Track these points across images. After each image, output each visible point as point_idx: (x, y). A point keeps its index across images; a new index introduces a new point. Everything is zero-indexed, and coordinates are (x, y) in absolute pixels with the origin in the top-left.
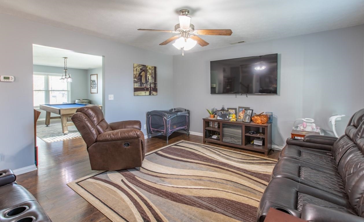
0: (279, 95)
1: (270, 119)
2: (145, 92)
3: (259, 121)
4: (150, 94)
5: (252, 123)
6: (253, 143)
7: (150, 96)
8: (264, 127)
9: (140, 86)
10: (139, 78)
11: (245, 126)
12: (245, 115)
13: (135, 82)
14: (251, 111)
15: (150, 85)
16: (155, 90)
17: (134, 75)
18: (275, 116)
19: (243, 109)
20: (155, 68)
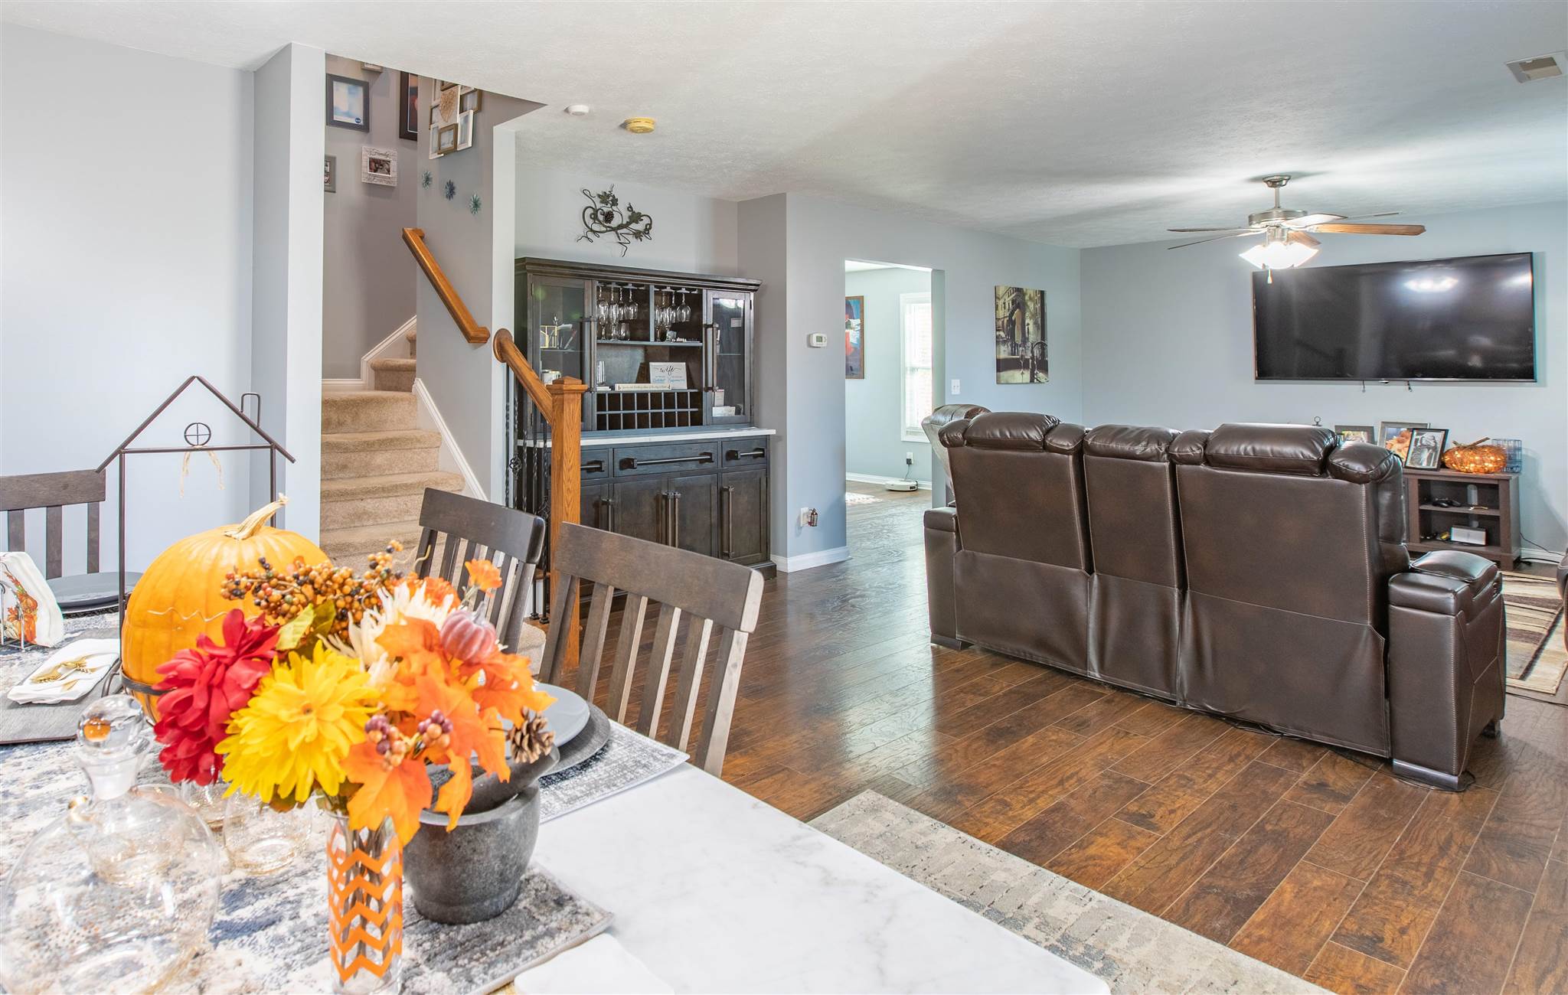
0: (1545, 385)
1: (1510, 460)
2: (1022, 373)
3: (1473, 466)
4: (1032, 381)
5: (1443, 472)
6: (1449, 540)
7: (1032, 385)
8: (1496, 483)
9: (1012, 355)
10: (1009, 330)
11: (1420, 481)
12: (1412, 447)
13: (999, 341)
14: (1439, 436)
15: (1032, 352)
16: (1043, 365)
17: (997, 319)
18: (1530, 454)
19: (1404, 429)
20: (1042, 293)
